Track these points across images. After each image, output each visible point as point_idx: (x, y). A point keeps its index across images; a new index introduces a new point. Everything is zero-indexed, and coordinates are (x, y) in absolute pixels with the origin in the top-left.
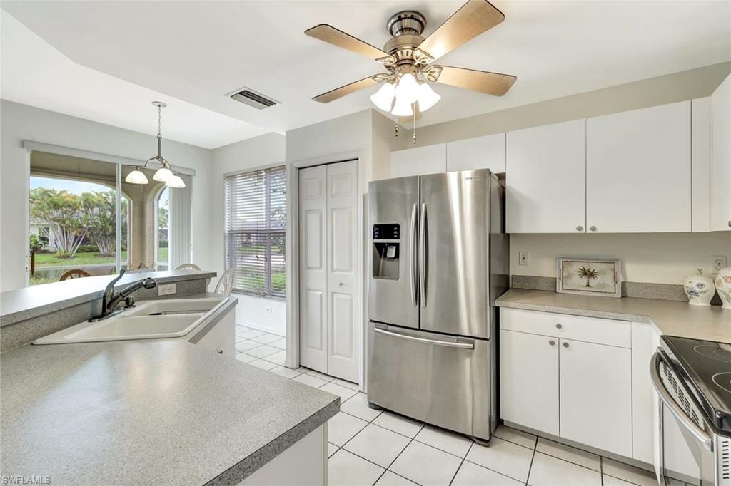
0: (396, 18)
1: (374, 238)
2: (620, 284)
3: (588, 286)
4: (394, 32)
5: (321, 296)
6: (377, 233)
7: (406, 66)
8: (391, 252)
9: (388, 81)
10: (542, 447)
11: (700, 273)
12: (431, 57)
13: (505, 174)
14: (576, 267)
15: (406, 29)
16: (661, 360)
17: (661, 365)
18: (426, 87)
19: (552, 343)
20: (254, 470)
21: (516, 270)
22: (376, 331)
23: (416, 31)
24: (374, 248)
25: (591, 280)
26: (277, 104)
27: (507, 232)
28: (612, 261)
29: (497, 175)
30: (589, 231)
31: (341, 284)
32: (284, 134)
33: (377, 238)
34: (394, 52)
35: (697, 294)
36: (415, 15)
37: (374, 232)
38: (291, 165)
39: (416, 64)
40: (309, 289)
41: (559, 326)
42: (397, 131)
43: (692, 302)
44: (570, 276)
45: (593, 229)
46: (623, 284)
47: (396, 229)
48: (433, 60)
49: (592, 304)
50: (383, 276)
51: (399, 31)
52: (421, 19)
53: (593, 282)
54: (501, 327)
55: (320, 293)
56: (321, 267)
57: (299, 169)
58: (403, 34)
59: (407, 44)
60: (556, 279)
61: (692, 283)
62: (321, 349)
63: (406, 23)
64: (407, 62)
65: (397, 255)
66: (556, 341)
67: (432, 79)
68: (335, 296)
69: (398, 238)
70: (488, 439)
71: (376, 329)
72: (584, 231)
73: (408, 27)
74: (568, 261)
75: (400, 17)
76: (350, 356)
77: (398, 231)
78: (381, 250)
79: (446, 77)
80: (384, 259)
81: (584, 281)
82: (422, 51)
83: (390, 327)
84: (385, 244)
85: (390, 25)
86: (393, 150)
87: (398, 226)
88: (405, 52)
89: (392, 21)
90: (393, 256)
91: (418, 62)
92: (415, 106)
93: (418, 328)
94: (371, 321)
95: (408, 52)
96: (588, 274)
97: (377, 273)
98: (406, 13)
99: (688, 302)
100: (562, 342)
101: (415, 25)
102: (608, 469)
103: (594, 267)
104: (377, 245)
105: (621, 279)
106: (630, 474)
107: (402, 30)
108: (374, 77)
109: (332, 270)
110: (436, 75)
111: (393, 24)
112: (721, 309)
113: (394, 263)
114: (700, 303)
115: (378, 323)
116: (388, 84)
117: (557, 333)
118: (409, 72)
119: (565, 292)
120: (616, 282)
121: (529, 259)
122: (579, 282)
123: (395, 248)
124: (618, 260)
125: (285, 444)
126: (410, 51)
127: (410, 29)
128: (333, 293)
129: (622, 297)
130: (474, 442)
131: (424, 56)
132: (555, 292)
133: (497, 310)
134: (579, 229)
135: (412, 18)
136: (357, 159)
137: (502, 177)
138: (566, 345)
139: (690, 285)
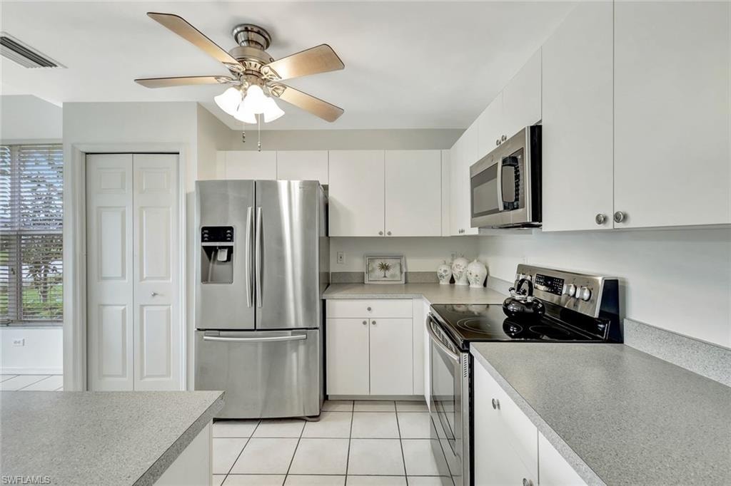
0: (243, 28)
1: (203, 241)
2: (404, 274)
3: (385, 277)
4: (240, 41)
5: (124, 312)
6: (206, 235)
7: (253, 77)
8: (222, 256)
9: (234, 86)
10: (358, 407)
11: (445, 263)
12: (278, 76)
13: (328, 185)
14: (378, 263)
15: (252, 41)
16: (431, 320)
17: (432, 323)
18: (271, 101)
19: (365, 323)
20: (162, 473)
21: (335, 268)
22: (206, 340)
23: (262, 46)
24: (202, 252)
25: (387, 272)
26: (59, 67)
27: (330, 235)
28: (399, 257)
29: (323, 186)
30: (387, 235)
31: (155, 294)
32: (61, 105)
33: (206, 241)
34: (242, 61)
35: (443, 278)
36: (261, 31)
37: (202, 235)
38: (73, 148)
39: (263, 78)
40: (104, 305)
41: (369, 309)
42: (244, 137)
43: (441, 283)
44: (373, 270)
45: (389, 233)
46: (406, 273)
47: (228, 231)
48: (280, 79)
49: (388, 290)
50: (213, 281)
51: (245, 41)
52: (267, 36)
53: (388, 273)
54: (327, 317)
55: (123, 307)
56: (123, 276)
57: (87, 154)
58: (250, 46)
59: (254, 57)
60: (364, 273)
61: (442, 269)
62: (124, 375)
63: (253, 36)
64: (254, 73)
65: (229, 258)
66: (367, 320)
67: (276, 94)
68: (145, 309)
69: (232, 240)
70: (318, 414)
71: (205, 337)
72: (383, 235)
73: (255, 40)
74: (372, 258)
75: (246, 28)
76: (168, 374)
77: (232, 234)
78: (210, 252)
79: (288, 95)
80: (213, 263)
81: (382, 273)
82: (270, 68)
83: (222, 333)
84: (216, 247)
85: (235, 31)
86: (220, 149)
87: (231, 228)
88: (253, 63)
89: (239, 29)
90: (225, 259)
91: (265, 77)
92: (260, 117)
93: (253, 328)
94: (199, 330)
95: (256, 65)
96: (385, 267)
97: (206, 278)
98: (253, 27)
99: (439, 283)
100: (372, 320)
101: (262, 40)
102: (400, 408)
103: (389, 262)
104: (205, 248)
105: (404, 271)
106: (410, 406)
107: (248, 41)
108: (217, 77)
109: (142, 279)
110: (279, 92)
111: (239, 32)
112: (454, 286)
113: (227, 266)
114: (445, 282)
115: (207, 331)
116: (233, 89)
117: (368, 314)
118: (256, 84)
119: (370, 282)
120: (401, 272)
121: (344, 257)
122: (379, 273)
123: (226, 250)
124: (402, 256)
125: (185, 443)
126: (259, 65)
127: (257, 43)
128: (142, 306)
129: (406, 283)
130: (306, 421)
131: (272, 73)
132: (364, 283)
133: (324, 302)
134: (381, 233)
135: (258, 33)
136: (178, 153)
137: (326, 188)
138: (374, 323)
139: (440, 271)
